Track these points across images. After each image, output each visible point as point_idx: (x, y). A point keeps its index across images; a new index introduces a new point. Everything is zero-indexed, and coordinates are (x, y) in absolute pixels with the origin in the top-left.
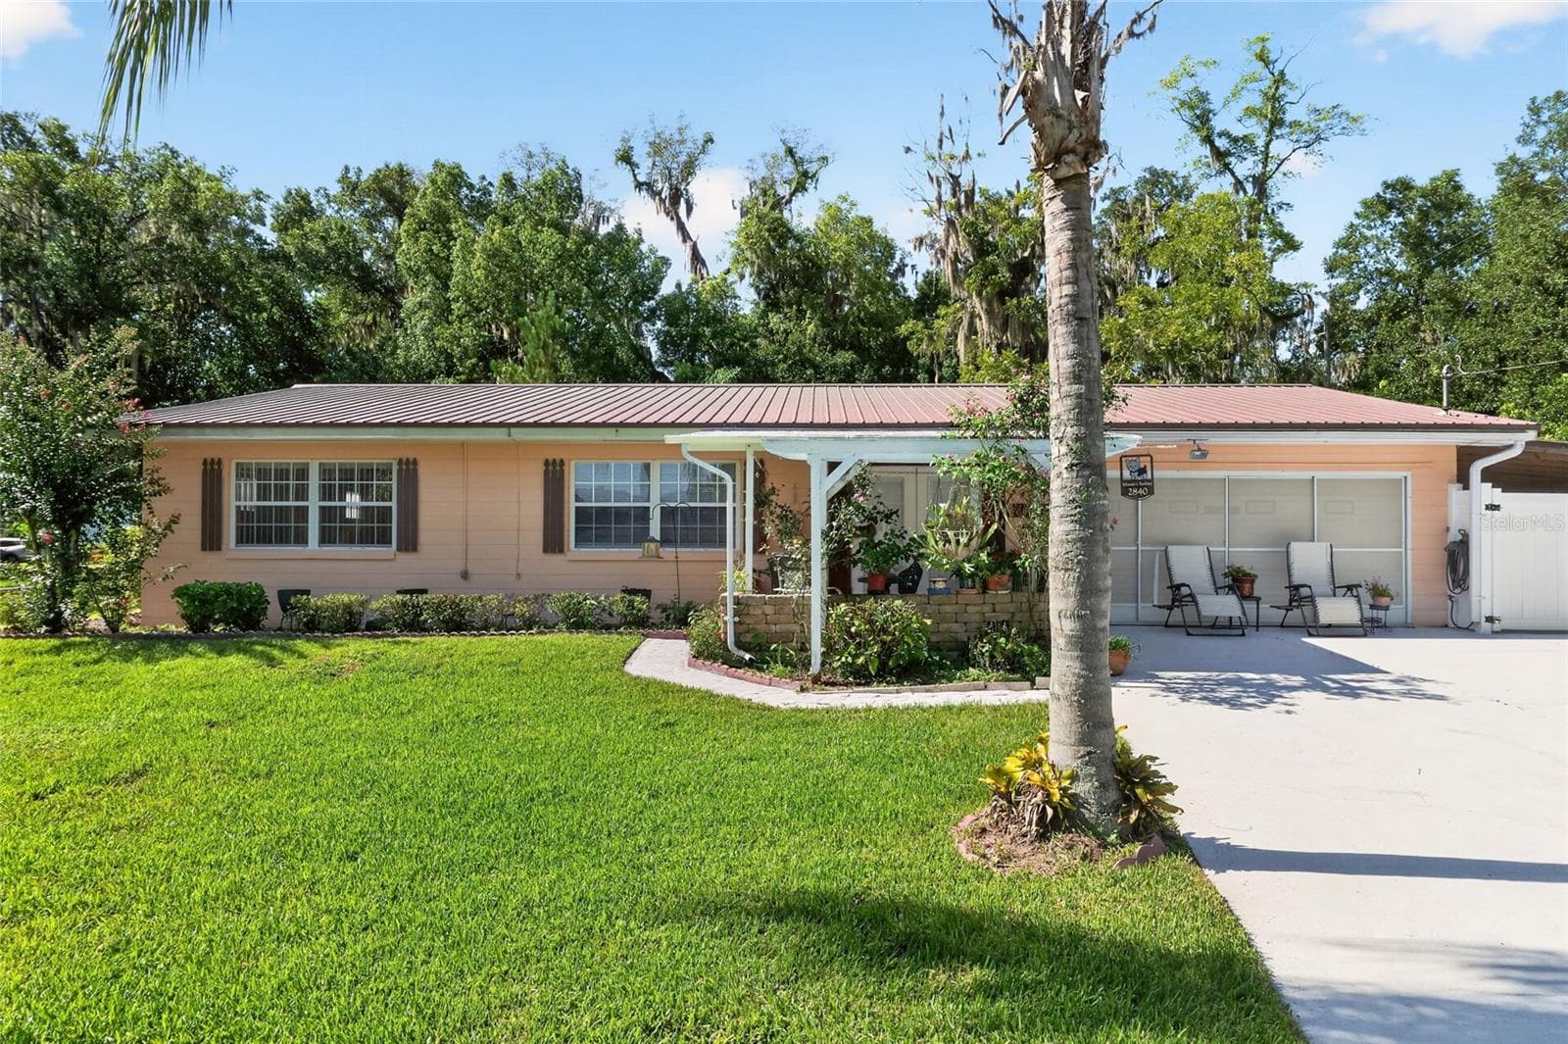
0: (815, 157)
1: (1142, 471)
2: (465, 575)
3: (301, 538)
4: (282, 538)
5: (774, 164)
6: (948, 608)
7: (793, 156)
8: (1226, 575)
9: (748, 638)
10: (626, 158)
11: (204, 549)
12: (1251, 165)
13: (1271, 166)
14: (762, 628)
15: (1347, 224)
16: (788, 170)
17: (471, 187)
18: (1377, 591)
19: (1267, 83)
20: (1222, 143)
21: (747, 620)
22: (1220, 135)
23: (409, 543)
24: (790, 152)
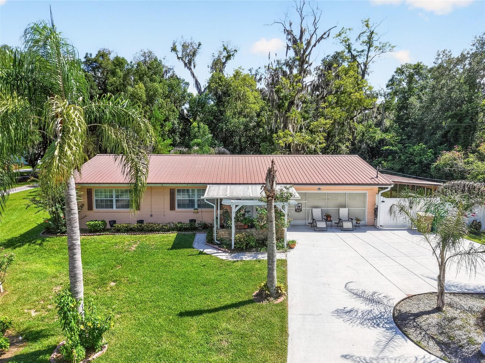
0: (233, 50)
1: (299, 207)
2: (151, 216)
3: (112, 207)
4: (107, 207)
5: (221, 53)
6: (260, 232)
7: (226, 50)
8: (325, 216)
9: (219, 239)
10: (174, 49)
11: (88, 210)
12: (363, 59)
13: (369, 59)
14: (222, 236)
15: (392, 75)
16: (225, 54)
17: (128, 65)
18: (358, 220)
19: (369, 34)
20: (354, 53)
21: (218, 235)
22: (354, 50)
23: (138, 208)
24: (225, 49)
